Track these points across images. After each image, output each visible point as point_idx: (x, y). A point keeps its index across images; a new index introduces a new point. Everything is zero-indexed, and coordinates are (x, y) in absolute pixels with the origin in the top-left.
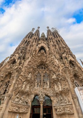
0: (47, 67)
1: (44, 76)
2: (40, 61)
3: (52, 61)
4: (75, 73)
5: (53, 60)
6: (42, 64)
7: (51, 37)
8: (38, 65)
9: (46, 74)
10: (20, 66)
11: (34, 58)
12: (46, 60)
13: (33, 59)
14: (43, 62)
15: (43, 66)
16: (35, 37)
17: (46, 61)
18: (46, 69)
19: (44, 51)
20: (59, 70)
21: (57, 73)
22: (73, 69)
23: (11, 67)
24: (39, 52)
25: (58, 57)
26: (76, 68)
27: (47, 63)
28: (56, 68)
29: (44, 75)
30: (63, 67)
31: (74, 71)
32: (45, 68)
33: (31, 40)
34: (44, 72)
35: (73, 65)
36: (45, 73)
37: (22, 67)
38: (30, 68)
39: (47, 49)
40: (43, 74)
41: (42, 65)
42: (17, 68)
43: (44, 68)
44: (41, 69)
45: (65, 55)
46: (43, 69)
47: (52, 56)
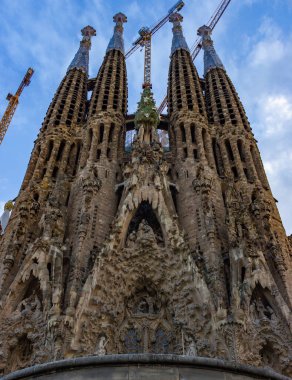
0: (165, 304)
1: (153, 343)
2: (134, 277)
3: (184, 283)
4: (267, 341)
5: (189, 281)
6: (145, 289)
7: (188, 121)
8: (129, 294)
9: (161, 334)
10: (67, 318)
11: (111, 269)
12: (163, 275)
13: (109, 273)
14: (149, 282)
15: (149, 300)
16: (107, 121)
17: (161, 281)
18: (162, 312)
19: (151, 235)
20: (208, 326)
21: (202, 340)
22: (263, 325)
23: (26, 317)
24: (130, 231)
25: (214, 258)
26: (275, 321)
27: (166, 287)
28: (198, 316)
29: (153, 338)
30: (224, 322)
31: (265, 332)
32: (156, 309)
33: (81, 133)
34: (154, 326)
35: (266, 303)
36: (157, 331)
37: (71, 321)
38: (100, 317)
39: (167, 223)
40: (149, 333)
41: (146, 293)
42: (57, 326)
43: (151, 307)
44: (139, 314)
45: (241, 256)
46: (150, 315)
47: (185, 261)
